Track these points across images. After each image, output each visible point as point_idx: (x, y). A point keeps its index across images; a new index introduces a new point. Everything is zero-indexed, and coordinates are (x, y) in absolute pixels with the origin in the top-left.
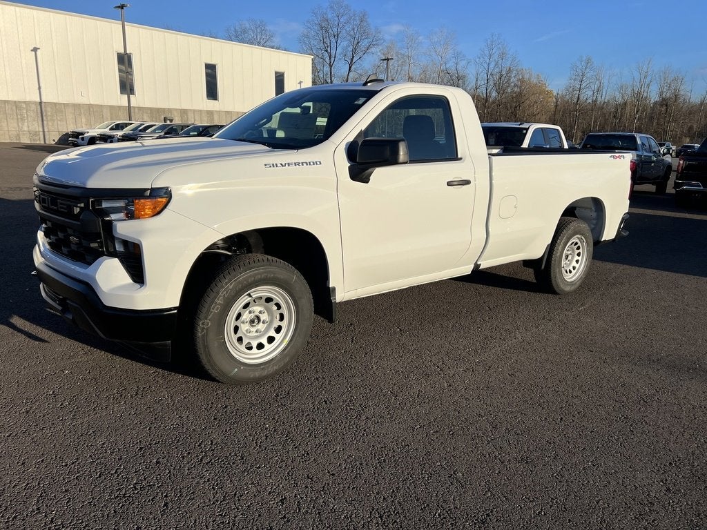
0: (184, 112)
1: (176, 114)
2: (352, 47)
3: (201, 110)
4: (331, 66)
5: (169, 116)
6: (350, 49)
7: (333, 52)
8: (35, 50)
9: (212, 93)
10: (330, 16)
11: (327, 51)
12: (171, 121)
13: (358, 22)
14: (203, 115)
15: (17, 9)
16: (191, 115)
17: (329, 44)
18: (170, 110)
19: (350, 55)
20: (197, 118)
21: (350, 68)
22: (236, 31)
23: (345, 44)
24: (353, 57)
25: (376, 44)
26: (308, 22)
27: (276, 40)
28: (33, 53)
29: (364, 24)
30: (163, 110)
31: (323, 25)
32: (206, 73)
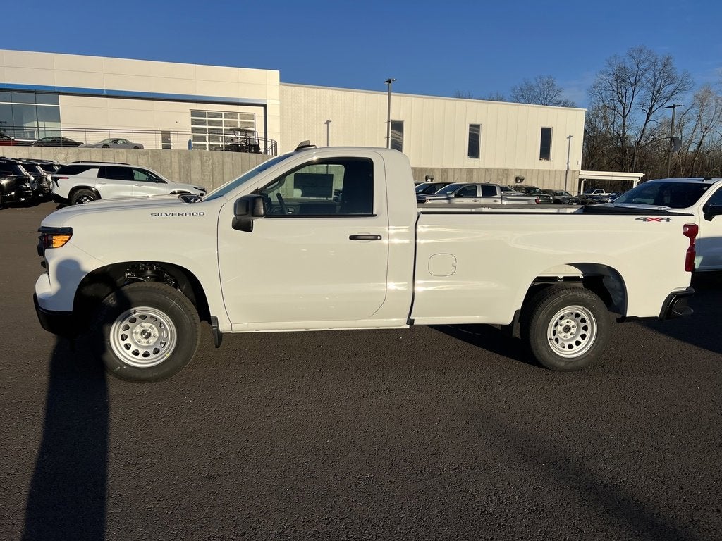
0: (445, 171)
1: (437, 173)
2: (651, 95)
3: (461, 169)
4: (624, 117)
5: (430, 175)
6: (649, 97)
7: (628, 102)
8: (328, 123)
9: (474, 151)
10: (628, 65)
11: (621, 101)
12: (432, 179)
13: (661, 67)
14: (463, 173)
15: (318, 90)
16: (451, 174)
17: (624, 94)
18: (432, 169)
19: (649, 103)
20: (457, 176)
21: (648, 118)
22: (522, 90)
23: (643, 92)
24: (652, 106)
25: (685, 90)
26: (602, 73)
27: (564, 96)
28: (326, 125)
29: (668, 68)
30: (425, 170)
31: (620, 74)
32: (470, 134)
